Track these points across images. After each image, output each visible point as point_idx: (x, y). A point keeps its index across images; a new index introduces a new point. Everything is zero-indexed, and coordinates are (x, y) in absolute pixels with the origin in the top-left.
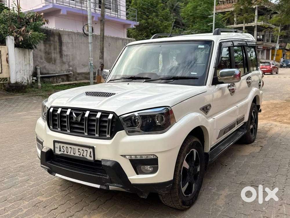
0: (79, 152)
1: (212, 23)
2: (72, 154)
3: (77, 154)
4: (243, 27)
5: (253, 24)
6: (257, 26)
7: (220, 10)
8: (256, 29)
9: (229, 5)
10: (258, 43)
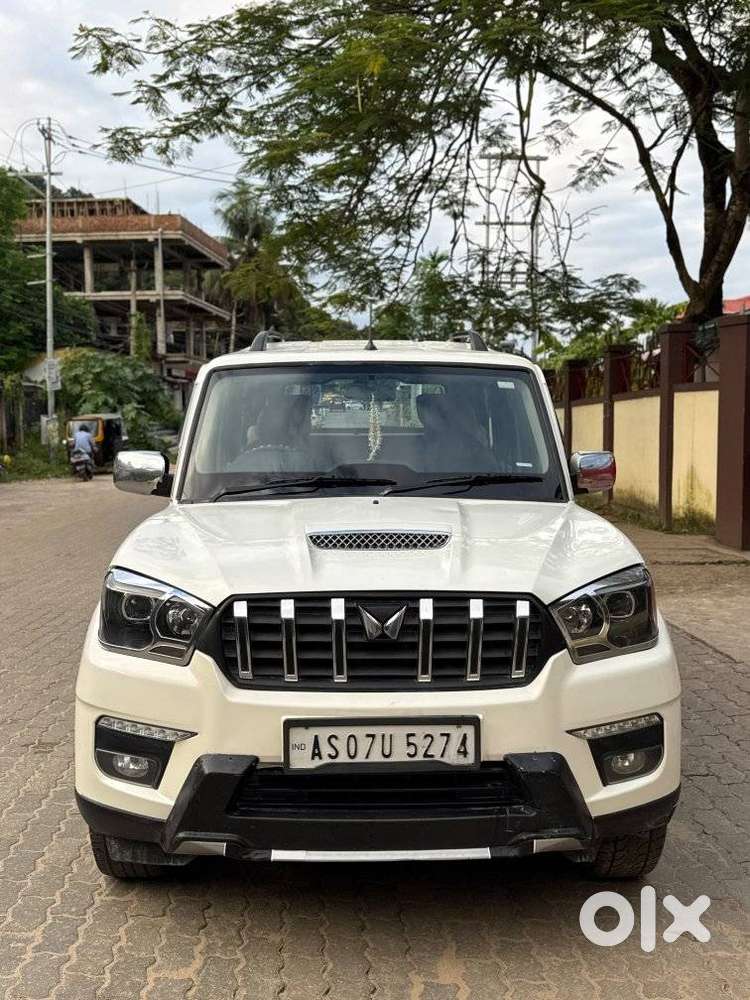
0: (409, 744)
1: (41, 279)
2: (376, 757)
3: (400, 755)
4: (129, 301)
5: (152, 295)
6: (165, 301)
7: (34, 235)
8: (162, 311)
9: (63, 222)
10: (174, 359)
